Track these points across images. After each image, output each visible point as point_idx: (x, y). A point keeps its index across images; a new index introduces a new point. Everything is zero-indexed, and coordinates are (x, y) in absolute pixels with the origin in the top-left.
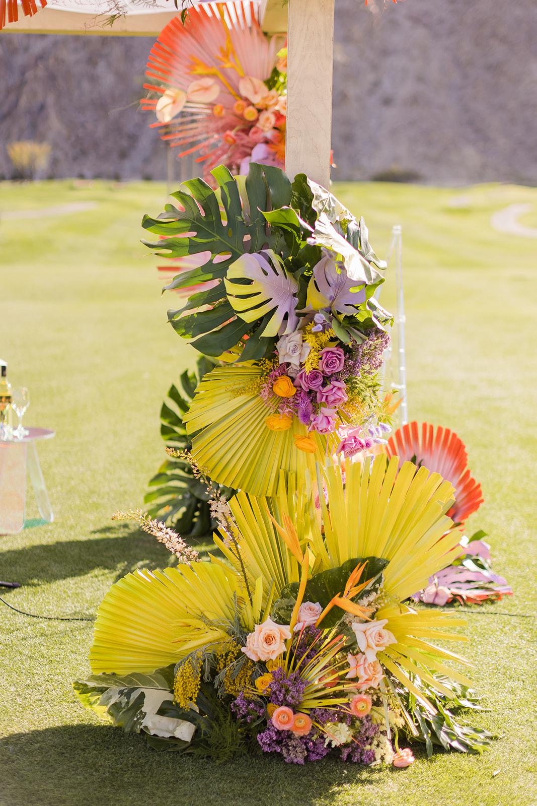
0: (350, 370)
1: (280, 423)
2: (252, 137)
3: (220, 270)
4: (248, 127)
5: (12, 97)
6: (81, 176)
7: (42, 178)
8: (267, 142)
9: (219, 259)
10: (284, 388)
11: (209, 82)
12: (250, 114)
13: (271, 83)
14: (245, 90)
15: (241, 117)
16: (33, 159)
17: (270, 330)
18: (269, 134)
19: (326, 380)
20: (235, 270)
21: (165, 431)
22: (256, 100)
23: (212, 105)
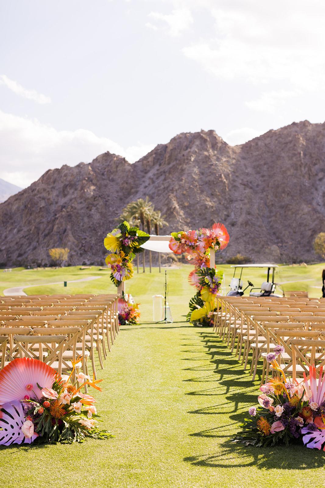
0: (218, 288)
1: (210, 294)
2: (202, 262)
3: (204, 278)
4: (201, 260)
5: (50, 226)
6: (84, 264)
7: (65, 266)
8: (204, 262)
9: (204, 277)
10: (211, 290)
11: (196, 254)
12: (202, 258)
13: (205, 253)
14: (201, 255)
15: (200, 259)
16: (61, 255)
17: (209, 284)
18: (204, 261)
19: (215, 289)
20: (206, 278)
21: (190, 306)
22: (203, 256)
23: (196, 257)
